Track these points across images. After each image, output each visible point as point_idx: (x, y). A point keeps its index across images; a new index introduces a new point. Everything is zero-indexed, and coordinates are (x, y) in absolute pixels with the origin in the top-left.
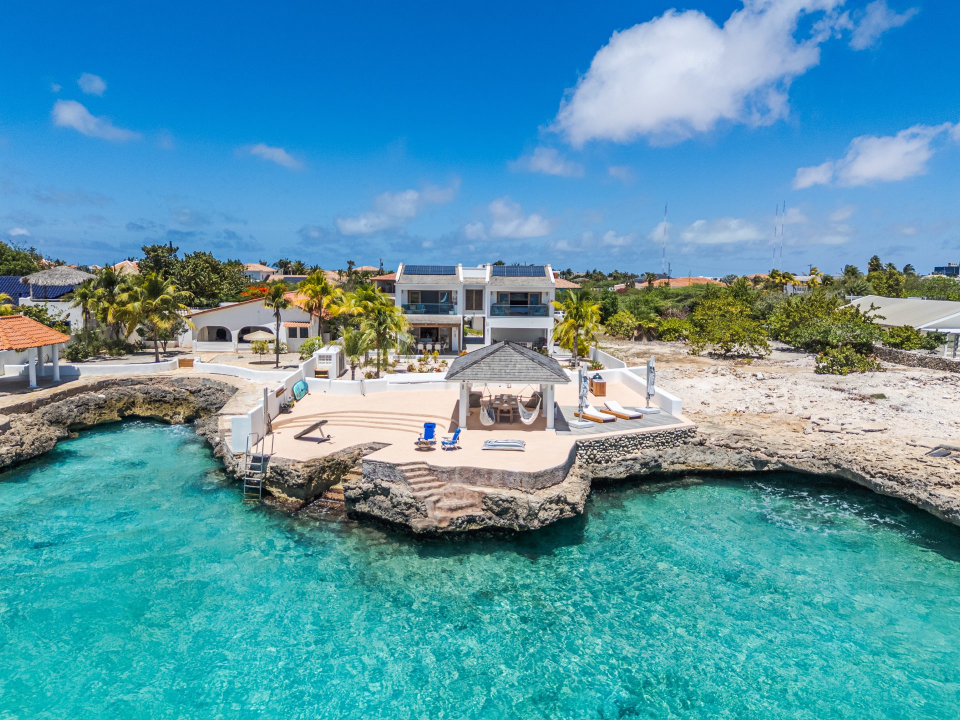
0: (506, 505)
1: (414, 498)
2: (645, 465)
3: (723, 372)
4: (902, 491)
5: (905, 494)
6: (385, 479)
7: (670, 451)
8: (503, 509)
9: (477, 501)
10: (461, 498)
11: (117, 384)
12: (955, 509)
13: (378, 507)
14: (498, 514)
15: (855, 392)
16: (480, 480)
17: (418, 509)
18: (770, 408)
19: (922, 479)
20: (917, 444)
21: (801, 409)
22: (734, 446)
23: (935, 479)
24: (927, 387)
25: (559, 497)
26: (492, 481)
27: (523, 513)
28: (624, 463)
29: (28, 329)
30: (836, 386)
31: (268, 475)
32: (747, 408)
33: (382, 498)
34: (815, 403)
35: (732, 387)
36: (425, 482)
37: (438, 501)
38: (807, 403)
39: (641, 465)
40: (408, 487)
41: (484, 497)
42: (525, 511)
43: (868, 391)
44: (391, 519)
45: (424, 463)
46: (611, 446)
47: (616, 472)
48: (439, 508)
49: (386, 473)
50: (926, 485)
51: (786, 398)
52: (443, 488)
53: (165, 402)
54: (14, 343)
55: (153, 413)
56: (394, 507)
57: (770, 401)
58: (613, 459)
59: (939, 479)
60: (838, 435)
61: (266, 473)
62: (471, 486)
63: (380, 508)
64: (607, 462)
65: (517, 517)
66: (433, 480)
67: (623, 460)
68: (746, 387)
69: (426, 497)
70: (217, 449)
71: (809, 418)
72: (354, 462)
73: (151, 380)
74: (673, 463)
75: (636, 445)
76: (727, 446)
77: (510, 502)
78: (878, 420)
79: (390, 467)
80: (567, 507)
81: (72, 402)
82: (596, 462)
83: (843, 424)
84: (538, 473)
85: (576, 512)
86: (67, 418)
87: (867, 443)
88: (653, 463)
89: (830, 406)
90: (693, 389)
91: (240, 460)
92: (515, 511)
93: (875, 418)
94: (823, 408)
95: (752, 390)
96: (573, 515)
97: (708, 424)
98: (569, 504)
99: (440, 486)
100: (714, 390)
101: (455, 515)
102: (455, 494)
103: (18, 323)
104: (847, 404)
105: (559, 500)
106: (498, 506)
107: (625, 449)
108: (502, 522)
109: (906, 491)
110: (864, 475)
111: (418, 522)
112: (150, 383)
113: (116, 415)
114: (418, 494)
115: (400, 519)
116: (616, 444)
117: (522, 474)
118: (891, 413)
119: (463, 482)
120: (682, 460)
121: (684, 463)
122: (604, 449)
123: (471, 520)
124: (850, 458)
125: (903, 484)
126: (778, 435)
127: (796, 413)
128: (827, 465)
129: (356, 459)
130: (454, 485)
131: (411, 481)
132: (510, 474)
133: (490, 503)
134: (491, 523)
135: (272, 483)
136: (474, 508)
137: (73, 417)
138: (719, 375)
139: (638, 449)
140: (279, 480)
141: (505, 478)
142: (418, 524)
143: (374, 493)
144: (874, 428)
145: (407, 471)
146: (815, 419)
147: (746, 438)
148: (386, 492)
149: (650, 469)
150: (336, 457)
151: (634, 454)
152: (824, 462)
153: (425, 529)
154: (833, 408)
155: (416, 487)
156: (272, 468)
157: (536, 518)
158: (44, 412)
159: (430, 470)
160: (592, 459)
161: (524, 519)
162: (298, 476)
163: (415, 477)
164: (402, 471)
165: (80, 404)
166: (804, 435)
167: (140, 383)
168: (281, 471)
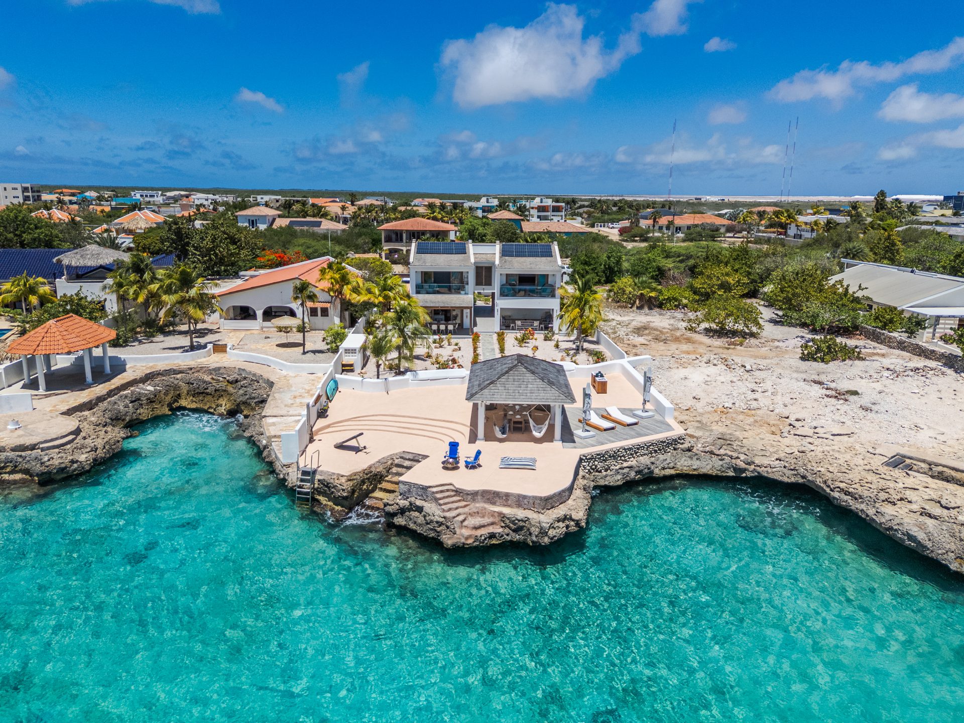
0: (521, 524)
1: (444, 517)
2: (639, 472)
3: (715, 362)
4: (855, 505)
5: (857, 509)
6: (419, 498)
7: (661, 457)
8: (519, 527)
9: (497, 520)
10: (483, 517)
11: (162, 374)
12: (895, 527)
13: (413, 521)
14: (514, 531)
15: (833, 385)
16: (499, 501)
17: (448, 527)
18: (754, 404)
19: (872, 496)
20: (877, 452)
21: (782, 406)
22: (717, 452)
23: (883, 496)
24: (899, 379)
25: (565, 516)
26: (509, 502)
27: (535, 531)
28: (621, 471)
29: (81, 329)
30: (817, 378)
31: (316, 486)
32: (734, 404)
33: (417, 514)
34: (795, 400)
35: (722, 379)
36: (453, 502)
37: (464, 520)
38: (788, 401)
39: (636, 472)
40: (439, 507)
41: (503, 516)
42: (537, 530)
43: (844, 385)
44: (425, 534)
45: (451, 484)
46: (610, 456)
47: (614, 480)
48: (465, 527)
49: (420, 493)
50: (875, 502)
51: (769, 393)
52: (468, 507)
53: (207, 394)
54: (71, 345)
55: (199, 406)
56: (427, 524)
57: (755, 396)
58: (612, 467)
59: (887, 496)
60: (809, 440)
61: (314, 484)
62: (491, 506)
63: (415, 523)
64: (606, 470)
65: (530, 534)
66: (459, 501)
67: (620, 469)
68: (735, 379)
69: (454, 517)
70: (265, 454)
71: (787, 418)
72: (388, 471)
73: (191, 369)
74: (664, 468)
75: (631, 454)
76: (712, 453)
77: (525, 522)
78: (849, 423)
79: (423, 488)
80: (572, 523)
81: (126, 397)
82: (597, 471)
83: (815, 428)
84: (548, 497)
85: (579, 527)
86: (126, 415)
87: (833, 450)
88: (646, 471)
89: (808, 404)
90: (686, 381)
91: (290, 470)
92: (528, 530)
93: (844, 421)
94: (802, 406)
95: (740, 383)
96: (576, 529)
97: (697, 424)
98: (573, 520)
99: (465, 506)
100: (706, 382)
101: (479, 533)
102: (478, 513)
103: (71, 323)
104: (823, 403)
105: (565, 518)
106: (515, 524)
107: (623, 458)
108: (517, 537)
109: (858, 506)
110: (825, 488)
111: (449, 538)
112: (190, 372)
113: (167, 409)
114: (448, 514)
115: (432, 535)
116: (615, 455)
117: (535, 498)
118: (861, 414)
119: (485, 502)
120: (672, 465)
121: (673, 468)
122: (604, 460)
123: (492, 536)
124: (816, 469)
125: (856, 499)
126: (757, 438)
127: (777, 411)
128: (795, 475)
129: (390, 469)
130: (477, 505)
131: (441, 502)
132: (525, 497)
133: (507, 521)
134: (509, 538)
135: (319, 493)
136: (494, 526)
137: (131, 414)
138: (711, 365)
139: (634, 458)
140: (326, 491)
141: (521, 501)
142: (448, 540)
143: (410, 510)
144: (842, 433)
145: (437, 492)
146: (792, 420)
147: (729, 442)
148: (420, 509)
149: (643, 475)
150: (373, 469)
151: (630, 463)
152: (793, 472)
153: (454, 545)
154: (810, 406)
155: (445, 507)
156: (319, 480)
157: (547, 535)
158: (104, 409)
159: (456, 491)
160: (593, 469)
161: (536, 536)
162: (343, 490)
163: (444, 498)
164: (433, 493)
165: (134, 399)
166: (781, 439)
167: (181, 372)
168: (328, 484)
